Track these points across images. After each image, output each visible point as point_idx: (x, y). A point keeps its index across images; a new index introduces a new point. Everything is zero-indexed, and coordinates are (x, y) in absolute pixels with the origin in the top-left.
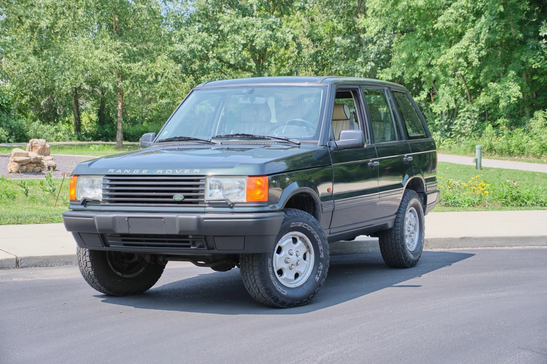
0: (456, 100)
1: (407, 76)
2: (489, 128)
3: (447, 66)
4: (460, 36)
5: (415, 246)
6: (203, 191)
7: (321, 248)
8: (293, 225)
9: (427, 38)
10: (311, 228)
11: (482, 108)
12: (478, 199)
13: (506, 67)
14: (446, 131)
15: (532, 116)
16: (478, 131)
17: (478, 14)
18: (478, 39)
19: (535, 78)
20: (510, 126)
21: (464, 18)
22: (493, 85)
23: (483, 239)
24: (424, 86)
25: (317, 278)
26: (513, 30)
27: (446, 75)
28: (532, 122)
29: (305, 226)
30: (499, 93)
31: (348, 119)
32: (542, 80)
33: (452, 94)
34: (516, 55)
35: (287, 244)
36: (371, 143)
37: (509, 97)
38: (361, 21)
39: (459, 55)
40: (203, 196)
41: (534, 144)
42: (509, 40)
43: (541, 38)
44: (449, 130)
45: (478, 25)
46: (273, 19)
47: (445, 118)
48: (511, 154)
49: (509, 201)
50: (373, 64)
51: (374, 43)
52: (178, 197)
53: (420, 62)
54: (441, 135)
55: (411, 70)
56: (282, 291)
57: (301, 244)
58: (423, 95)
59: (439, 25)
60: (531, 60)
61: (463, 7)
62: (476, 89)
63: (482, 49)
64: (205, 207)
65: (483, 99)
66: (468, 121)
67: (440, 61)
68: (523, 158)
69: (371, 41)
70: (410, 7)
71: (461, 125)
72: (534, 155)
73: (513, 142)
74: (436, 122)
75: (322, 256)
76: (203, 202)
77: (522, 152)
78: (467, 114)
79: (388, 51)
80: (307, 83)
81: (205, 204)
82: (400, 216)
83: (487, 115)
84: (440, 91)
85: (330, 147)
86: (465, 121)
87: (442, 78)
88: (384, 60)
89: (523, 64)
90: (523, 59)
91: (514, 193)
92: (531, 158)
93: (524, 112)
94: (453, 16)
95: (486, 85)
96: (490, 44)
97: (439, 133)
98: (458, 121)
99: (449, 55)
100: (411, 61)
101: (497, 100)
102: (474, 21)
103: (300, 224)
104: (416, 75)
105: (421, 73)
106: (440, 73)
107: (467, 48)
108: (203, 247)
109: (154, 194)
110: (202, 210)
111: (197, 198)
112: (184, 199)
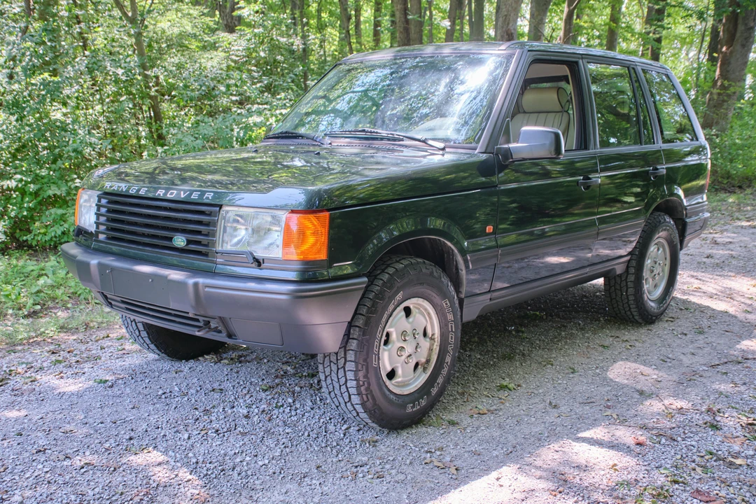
6: (214, 234)
31: (564, 111)
40: (214, 244)
52: (179, 240)
64: (216, 263)
76: (215, 254)
81: (218, 257)
108: (220, 332)
109: (150, 231)
110: (211, 267)
111: (204, 243)
112: (187, 245)
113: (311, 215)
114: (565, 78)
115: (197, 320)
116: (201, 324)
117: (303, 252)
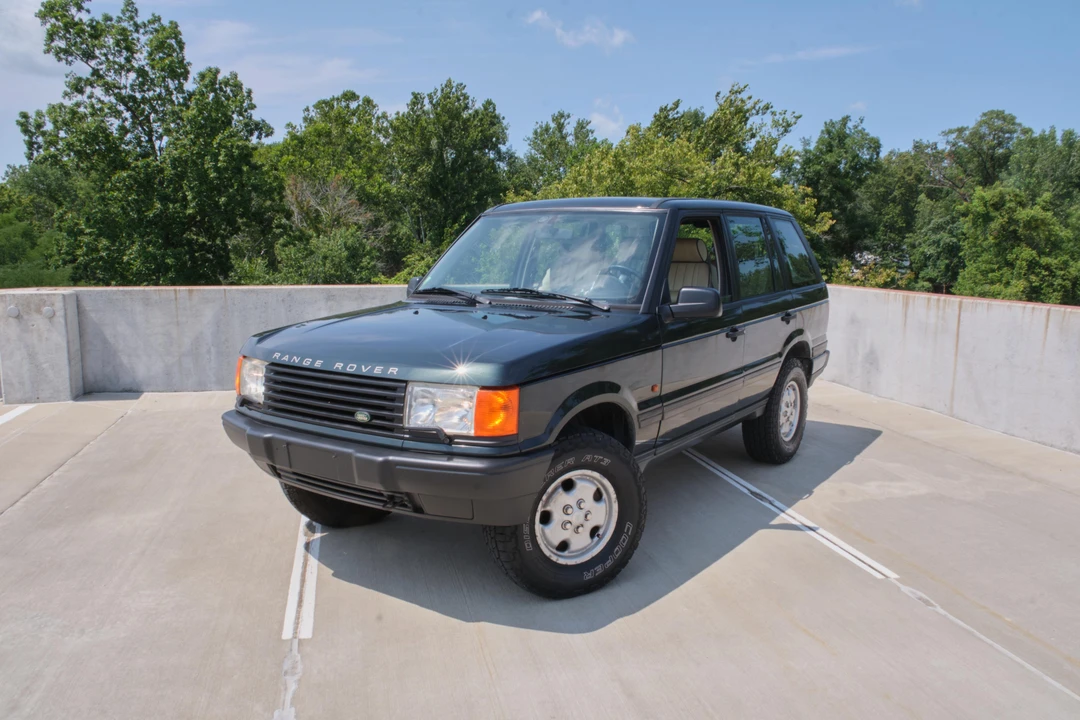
5: (793, 433)
6: (401, 410)
31: (703, 262)
36: (736, 301)
40: (401, 420)
52: (362, 416)
64: (403, 439)
76: (402, 430)
80: (639, 207)
81: (405, 433)
85: (660, 315)
108: (406, 506)
109: (329, 405)
110: (398, 443)
111: (391, 420)
112: (371, 420)
113: (501, 392)
117: (495, 428)
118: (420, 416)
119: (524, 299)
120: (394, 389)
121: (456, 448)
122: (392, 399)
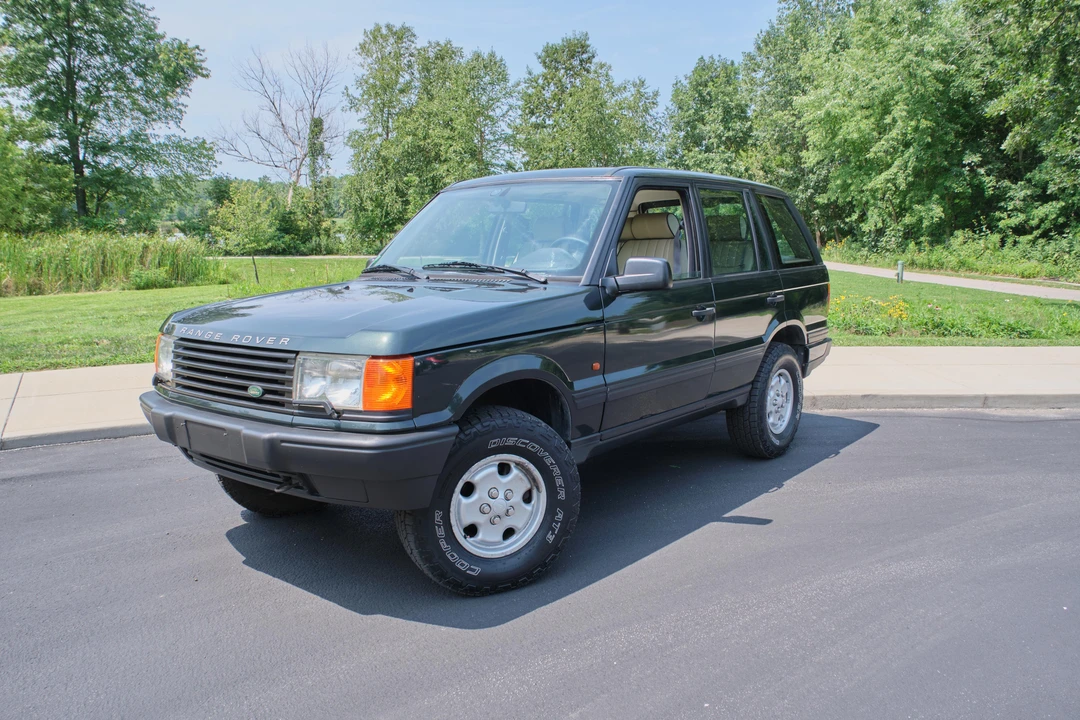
0: (883, 221)
1: (840, 201)
2: (912, 245)
3: (877, 190)
4: (889, 166)
5: (785, 424)
6: (290, 382)
7: (559, 481)
8: (493, 443)
9: (860, 168)
10: (537, 446)
11: (906, 226)
12: (894, 326)
13: (931, 190)
14: (873, 247)
15: (952, 235)
16: (902, 247)
17: (907, 145)
18: (906, 167)
19: (957, 201)
20: (931, 244)
21: (894, 148)
22: (917, 207)
23: (893, 398)
24: (855, 209)
25: (551, 538)
26: (938, 159)
27: (875, 198)
28: (952, 240)
29: (523, 443)
30: (923, 214)
32: (963, 202)
33: (880, 215)
34: (940, 181)
35: (484, 479)
36: (705, 277)
37: (932, 217)
38: (804, 154)
39: (888, 181)
40: (289, 393)
41: (953, 260)
42: (935, 167)
43: (964, 166)
44: (876, 246)
45: (907, 155)
46: (729, 154)
47: (873, 236)
48: (931, 267)
49: (930, 328)
50: (812, 191)
51: (814, 174)
52: (255, 390)
53: (852, 188)
54: (868, 251)
55: (845, 194)
56: (470, 569)
57: (517, 476)
58: (855, 217)
59: (870, 155)
60: (954, 185)
61: (893, 139)
62: (901, 211)
63: (909, 175)
64: (292, 414)
65: (908, 219)
66: (893, 239)
67: (870, 185)
68: (942, 271)
69: (811, 171)
70: (846, 140)
71: (887, 242)
72: (952, 269)
73: (934, 258)
74: (865, 239)
75: (562, 495)
76: (292, 405)
77: (941, 266)
78: (893, 233)
79: (826, 180)
81: (294, 408)
82: (759, 385)
83: (911, 234)
84: (869, 213)
85: (604, 287)
86: (890, 240)
87: (872, 202)
88: (822, 188)
89: (946, 188)
90: (948, 184)
91: (936, 319)
92: (950, 272)
93: (945, 232)
94: (884, 147)
95: (910, 208)
96: (917, 173)
97: (866, 248)
98: (884, 239)
99: (878, 181)
100: (845, 187)
101: (920, 220)
102: (903, 152)
103: (511, 441)
104: (849, 199)
105: (853, 197)
106: (870, 198)
107: (895, 174)
108: (301, 488)
109: (226, 380)
110: (288, 419)
111: (281, 393)
112: (263, 394)
113: (393, 361)
114: (675, 203)
115: (278, 476)
116: (280, 480)
117: (385, 401)
118: (310, 388)
119: (462, 274)
120: (284, 360)
121: (344, 423)
122: (283, 371)
